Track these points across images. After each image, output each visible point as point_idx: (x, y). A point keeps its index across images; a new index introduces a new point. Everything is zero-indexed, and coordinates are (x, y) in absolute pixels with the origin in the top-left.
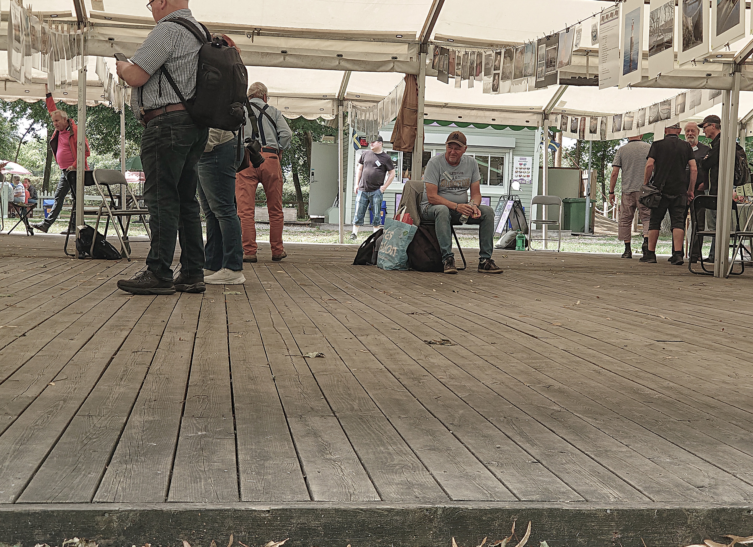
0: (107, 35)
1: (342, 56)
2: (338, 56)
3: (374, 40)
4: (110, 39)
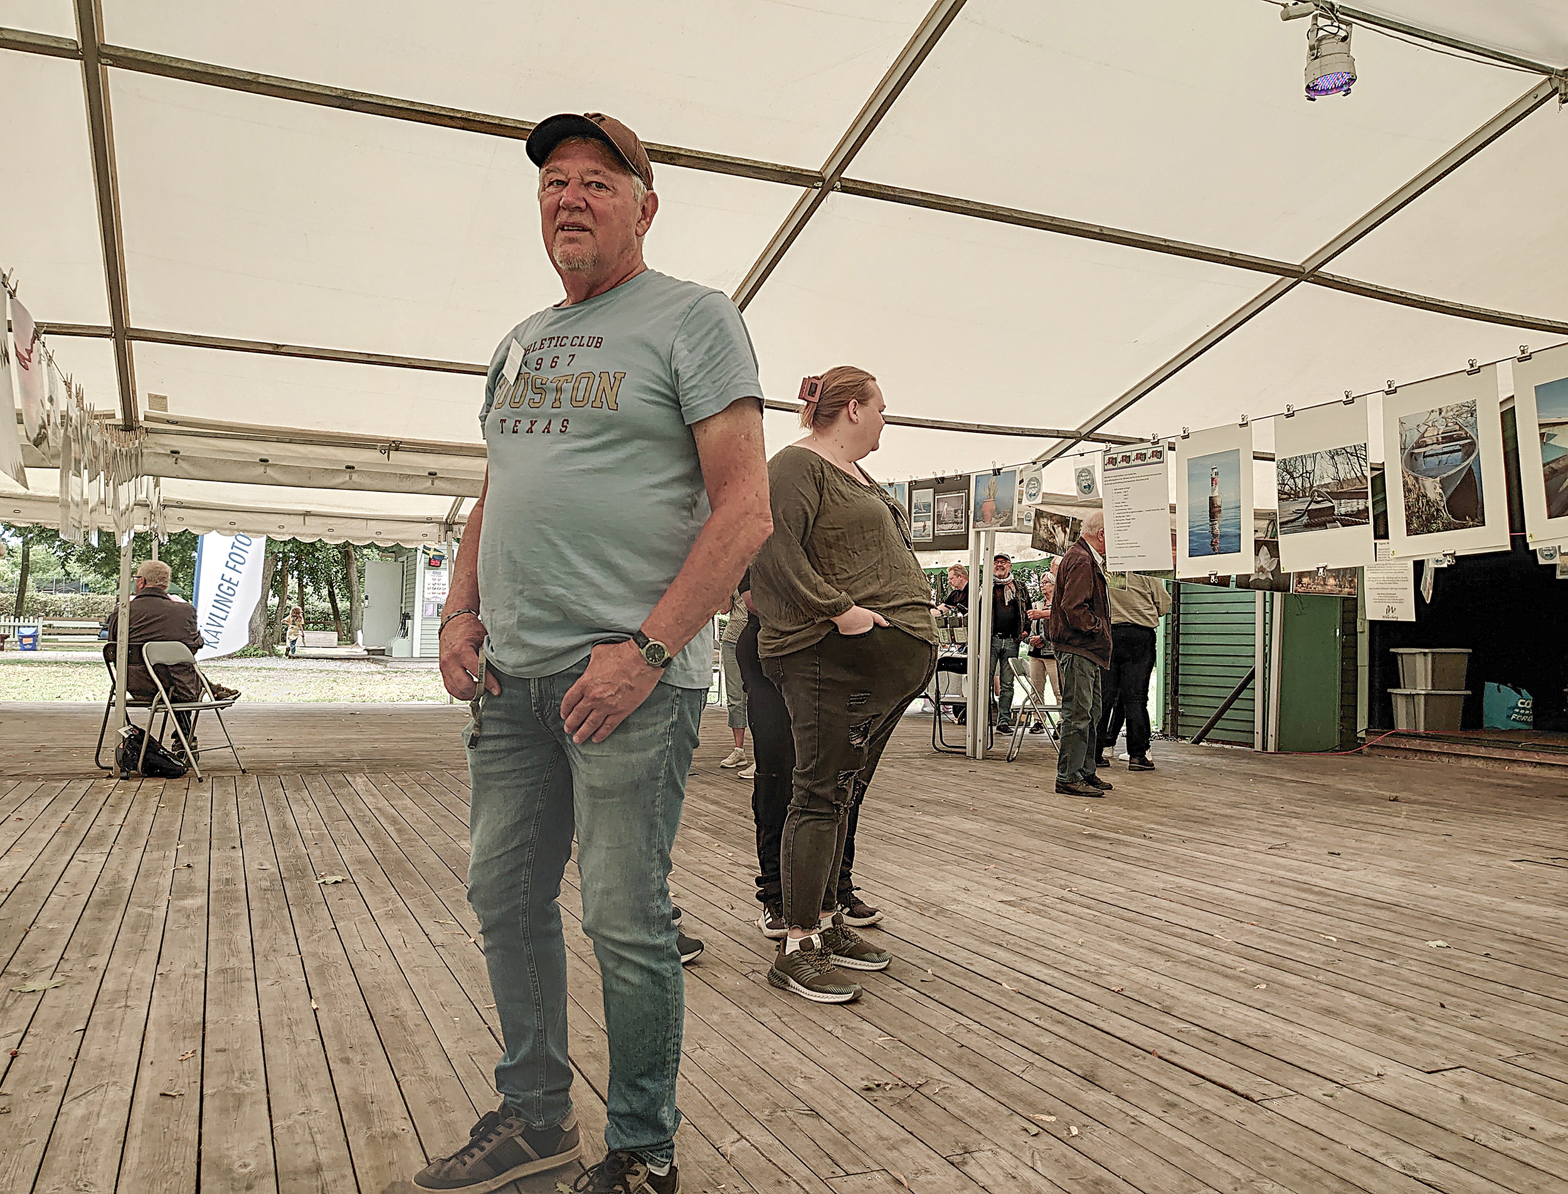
0: (168, 445)
4: (173, 452)
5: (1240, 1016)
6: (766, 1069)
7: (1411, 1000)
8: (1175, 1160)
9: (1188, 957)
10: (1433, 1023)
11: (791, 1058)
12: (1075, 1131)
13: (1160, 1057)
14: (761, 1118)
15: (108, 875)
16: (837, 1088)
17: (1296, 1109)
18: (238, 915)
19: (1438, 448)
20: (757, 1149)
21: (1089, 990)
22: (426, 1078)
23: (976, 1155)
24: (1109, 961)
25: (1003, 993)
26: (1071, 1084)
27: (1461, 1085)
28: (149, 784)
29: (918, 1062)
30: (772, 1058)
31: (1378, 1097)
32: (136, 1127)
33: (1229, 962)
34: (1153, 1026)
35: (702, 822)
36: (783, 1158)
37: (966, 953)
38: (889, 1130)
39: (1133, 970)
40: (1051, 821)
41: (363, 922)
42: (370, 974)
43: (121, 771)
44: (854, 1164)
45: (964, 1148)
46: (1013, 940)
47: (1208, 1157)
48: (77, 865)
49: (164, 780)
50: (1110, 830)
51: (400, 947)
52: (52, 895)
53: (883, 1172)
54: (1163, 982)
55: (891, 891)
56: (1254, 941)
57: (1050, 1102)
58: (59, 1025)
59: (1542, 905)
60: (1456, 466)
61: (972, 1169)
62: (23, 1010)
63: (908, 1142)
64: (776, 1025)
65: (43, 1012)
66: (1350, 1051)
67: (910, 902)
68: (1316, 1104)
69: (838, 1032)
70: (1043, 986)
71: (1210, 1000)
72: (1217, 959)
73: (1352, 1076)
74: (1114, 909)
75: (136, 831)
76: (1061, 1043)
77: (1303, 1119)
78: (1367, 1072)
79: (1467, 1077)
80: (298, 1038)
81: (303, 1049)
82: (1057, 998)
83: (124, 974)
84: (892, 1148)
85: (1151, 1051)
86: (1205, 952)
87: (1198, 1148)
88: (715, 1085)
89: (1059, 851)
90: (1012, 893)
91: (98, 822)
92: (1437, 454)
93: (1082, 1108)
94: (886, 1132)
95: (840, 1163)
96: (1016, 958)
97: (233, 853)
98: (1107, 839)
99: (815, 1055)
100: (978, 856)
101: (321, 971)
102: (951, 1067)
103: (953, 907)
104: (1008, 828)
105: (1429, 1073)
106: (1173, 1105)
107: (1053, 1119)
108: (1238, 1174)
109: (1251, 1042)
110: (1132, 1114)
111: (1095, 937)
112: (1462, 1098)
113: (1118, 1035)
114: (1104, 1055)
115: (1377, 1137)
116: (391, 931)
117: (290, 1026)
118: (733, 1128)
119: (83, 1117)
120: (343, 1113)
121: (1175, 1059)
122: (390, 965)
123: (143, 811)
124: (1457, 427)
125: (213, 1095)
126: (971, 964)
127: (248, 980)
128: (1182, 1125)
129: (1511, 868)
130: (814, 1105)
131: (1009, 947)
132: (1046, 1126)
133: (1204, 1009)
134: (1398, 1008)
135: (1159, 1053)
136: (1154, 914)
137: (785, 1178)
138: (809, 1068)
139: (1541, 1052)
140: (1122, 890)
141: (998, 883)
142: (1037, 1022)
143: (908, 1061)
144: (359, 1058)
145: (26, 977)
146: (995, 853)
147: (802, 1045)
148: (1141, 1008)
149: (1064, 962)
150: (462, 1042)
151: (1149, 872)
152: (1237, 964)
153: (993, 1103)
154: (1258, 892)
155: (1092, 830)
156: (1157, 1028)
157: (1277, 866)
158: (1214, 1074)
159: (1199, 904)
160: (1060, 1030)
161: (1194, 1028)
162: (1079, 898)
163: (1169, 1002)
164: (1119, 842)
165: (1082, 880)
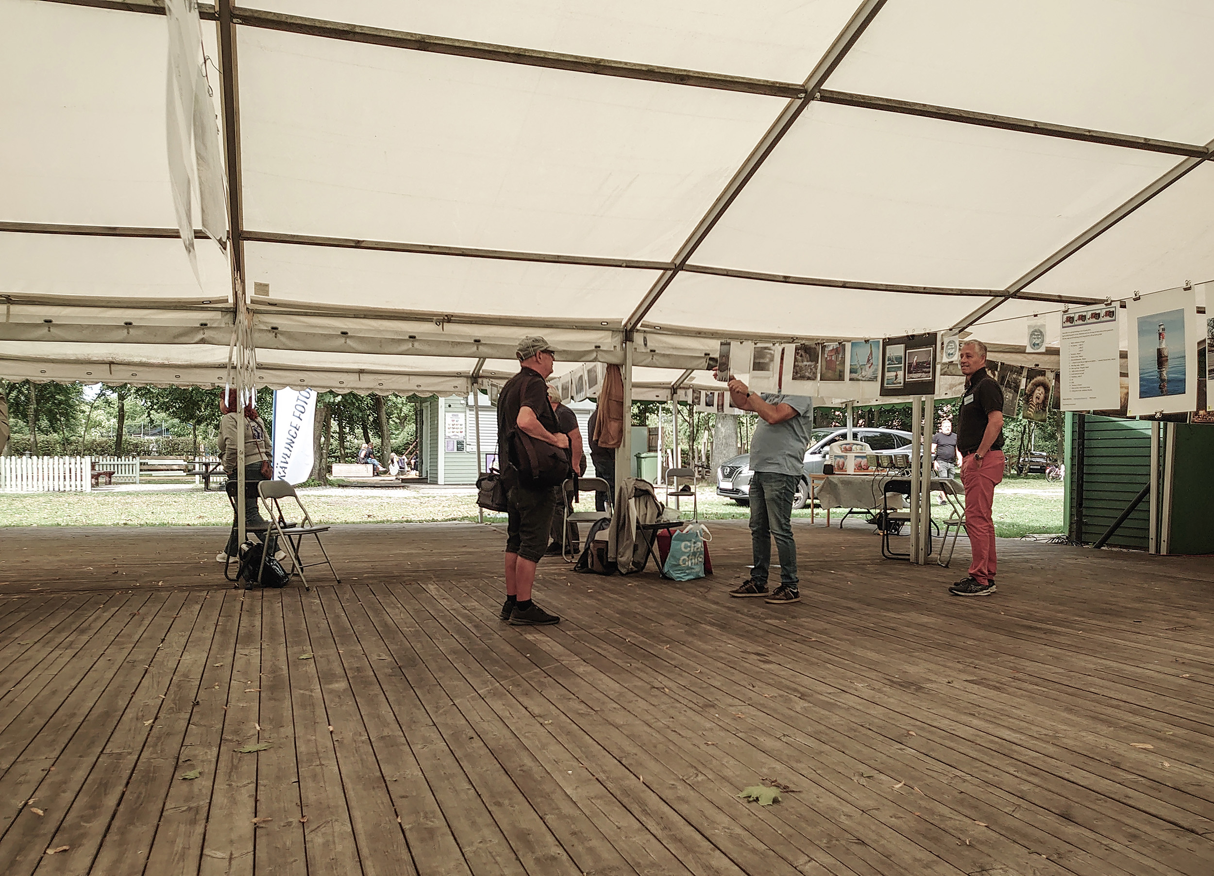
0: (268, 323)
3: (578, 328)
4: (273, 328)
5: (1177, 769)
6: (815, 809)
9: (1126, 724)
11: (834, 802)
12: (1061, 856)
13: (1118, 801)
14: (823, 845)
15: (267, 665)
16: (875, 824)
18: (376, 695)
20: (825, 868)
21: (1051, 750)
22: (562, 817)
23: (991, 872)
24: (1062, 727)
26: (1052, 821)
28: (269, 593)
29: (929, 805)
30: (818, 802)
32: (365, 851)
33: (1159, 728)
34: (1109, 778)
36: (846, 874)
37: (947, 722)
39: (1084, 734)
40: (993, 615)
41: (473, 698)
42: (493, 739)
43: (245, 583)
45: (980, 867)
46: (982, 711)
48: (240, 658)
50: (1042, 621)
51: (509, 718)
52: (232, 682)
54: (1110, 743)
55: (875, 673)
56: (1177, 711)
58: (278, 778)
62: (248, 766)
63: (936, 862)
64: (813, 776)
65: (263, 770)
67: (892, 681)
70: (1014, 747)
71: (1151, 757)
74: (1057, 686)
75: (274, 632)
76: (1037, 790)
80: (457, 788)
81: (463, 796)
82: (1028, 755)
83: (309, 741)
84: (925, 867)
85: (1111, 795)
86: (1138, 719)
87: (1160, 868)
88: (780, 821)
90: (973, 674)
91: (242, 624)
93: (1065, 838)
94: (919, 855)
96: (991, 726)
97: (354, 647)
98: (1040, 629)
99: (850, 799)
100: (938, 644)
102: (956, 807)
103: (929, 685)
106: (1136, 837)
109: (1190, 789)
110: (1105, 843)
111: (1047, 708)
113: (1082, 784)
114: (1074, 799)
116: (497, 705)
117: (448, 779)
118: (803, 853)
119: (324, 844)
121: (1131, 802)
125: (410, 829)
126: (954, 730)
127: (404, 744)
128: (1144, 850)
130: (857, 834)
131: (980, 716)
133: (1146, 764)
135: (1117, 797)
136: (1092, 690)
138: (848, 809)
140: (1062, 671)
141: (960, 666)
142: (1016, 774)
144: (507, 802)
145: (239, 743)
146: (952, 642)
147: (838, 791)
148: (1096, 764)
149: (1027, 728)
150: (579, 790)
151: (1081, 656)
152: (1166, 729)
153: (998, 836)
154: (1173, 671)
155: (1026, 622)
156: (1112, 779)
157: (1187, 651)
158: (1163, 813)
159: (1126, 681)
160: (1036, 780)
161: (1141, 779)
162: (1027, 678)
163: (1116, 759)
164: (1051, 632)
165: (1028, 663)
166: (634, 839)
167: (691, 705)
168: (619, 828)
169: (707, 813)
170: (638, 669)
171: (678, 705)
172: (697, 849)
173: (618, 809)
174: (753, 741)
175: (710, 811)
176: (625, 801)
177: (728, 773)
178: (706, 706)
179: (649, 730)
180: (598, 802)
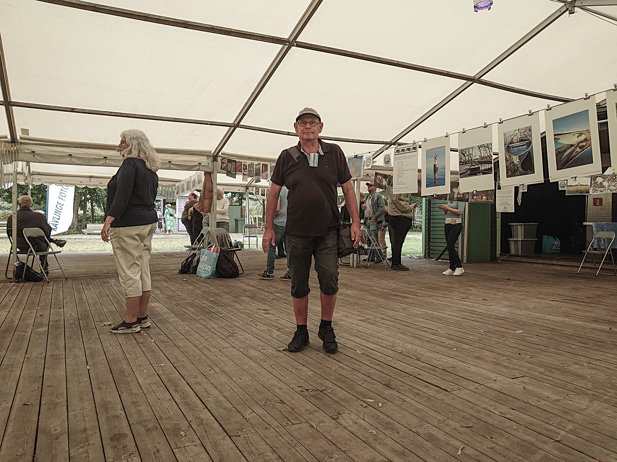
0: (30, 149)
1: (171, 162)
2: (169, 162)
3: (189, 154)
4: (33, 152)
5: (446, 360)
6: (265, 386)
7: (509, 353)
8: (417, 414)
9: (428, 339)
10: (516, 361)
11: (275, 381)
12: (380, 405)
13: (414, 377)
14: (262, 405)
15: (8, 320)
16: (291, 392)
17: (463, 394)
18: (60, 334)
19: (518, 144)
20: (259, 416)
21: (390, 352)
22: (131, 394)
23: (343, 415)
24: (398, 341)
25: (357, 354)
26: (380, 387)
27: (524, 383)
28: (27, 284)
29: (323, 381)
30: (267, 382)
31: (493, 388)
33: (443, 341)
35: (247, 293)
36: (269, 419)
37: (344, 340)
38: (310, 407)
39: (406, 344)
40: (380, 290)
41: (110, 335)
42: (112, 355)
43: (16, 279)
44: (296, 420)
45: (338, 413)
46: (363, 334)
47: (429, 412)
49: (33, 283)
50: (402, 293)
51: (124, 344)
53: (306, 423)
54: (418, 349)
56: (453, 333)
57: (372, 394)
59: (558, 316)
60: (524, 150)
61: (340, 420)
63: (317, 411)
64: (270, 369)
66: (485, 372)
68: (471, 392)
69: (294, 371)
70: (372, 351)
71: (435, 355)
72: (439, 340)
73: (485, 381)
74: (402, 322)
75: (20, 303)
76: (377, 372)
77: (465, 397)
78: (490, 379)
79: (526, 380)
80: (81, 381)
81: (82, 385)
82: (378, 356)
84: (310, 414)
85: (411, 374)
86: (434, 337)
87: (426, 409)
88: (244, 392)
89: (382, 301)
90: (363, 317)
91: (5, 300)
92: (517, 147)
93: (384, 396)
94: (309, 408)
95: (291, 420)
96: (363, 341)
97: (60, 310)
98: (400, 296)
99: (284, 380)
100: (352, 304)
101: (92, 354)
102: (336, 383)
103: (341, 323)
104: (363, 292)
105: (513, 379)
106: (418, 394)
107: (373, 401)
108: (440, 418)
109: (449, 370)
110: (402, 398)
111: (393, 333)
112: (524, 388)
113: (399, 369)
114: (393, 376)
115: (492, 403)
116: (121, 338)
117: (78, 376)
118: (250, 408)
120: (97, 408)
121: (420, 377)
122: (120, 351)
123: (24, 295)
124: (525, 136)
125: (45, 404)
126: (346, 344)
127: (63, 359)
128: (420, 401)
129: (549, 303)
130: (282, 398)
131: (361, 337)
132: (370, 404)
133: (433, 358)
134: (504, 356)
135: (414, 375)
136: (416, 324)
137: (269, 426)
138: (281, 385)
139: (554, 370)
140: (405, 315)
141: (358, 313)
142: (369, 365)
143: (319, 381)
144: (105, 387)
146: (358, 302)
147: (279, 376)
148: (409, 359)
149: (381, 342)
150: (146, 380)
151: (416, 308)
152: (446, 341)
153: (351, 396)
154: (456, 314)
155: (395, 293)
156: (414, 366)
157: (464, 305)
158: (434, 382)
159: (433, 319)
160: (378, 367)
161: (428, 365)
162: (388, 318)
163: (419, 356)
164: (405, 297)
165: (390, 312)
166: (164, 405)
167: (222, 336)
168: (159, 399)
169: (208, 390)
170: (202, 319)
171: (215, 336)
172: (196, 409)
173: (163, 389)
174: (245, 352)
175: (210, 388)
176: (168, 385)
177: (227, 369)
178: (229, 336)
179: (194, 348)
180: (153, 386)
